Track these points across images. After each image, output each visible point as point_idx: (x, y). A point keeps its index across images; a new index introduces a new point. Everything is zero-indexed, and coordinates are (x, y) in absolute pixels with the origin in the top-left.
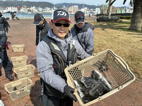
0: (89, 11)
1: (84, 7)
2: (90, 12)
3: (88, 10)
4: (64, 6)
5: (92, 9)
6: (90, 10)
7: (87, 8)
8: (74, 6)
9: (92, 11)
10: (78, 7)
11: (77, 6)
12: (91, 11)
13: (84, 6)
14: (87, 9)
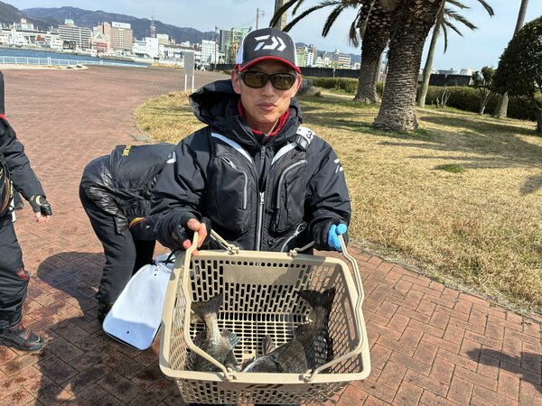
0: (176, 47)
1: (156, 33)
2: (181, 54)
3: (172, 47)
4: (69, 22)
5: (187, 44)
6: (180, 47)
7: (166, 37)
8: (114, 24)
9: (188, 48)
10: (131, 31)
11: (128, 26)
12: (185, 48)
13: (153, 28)
14: (170, 39)
